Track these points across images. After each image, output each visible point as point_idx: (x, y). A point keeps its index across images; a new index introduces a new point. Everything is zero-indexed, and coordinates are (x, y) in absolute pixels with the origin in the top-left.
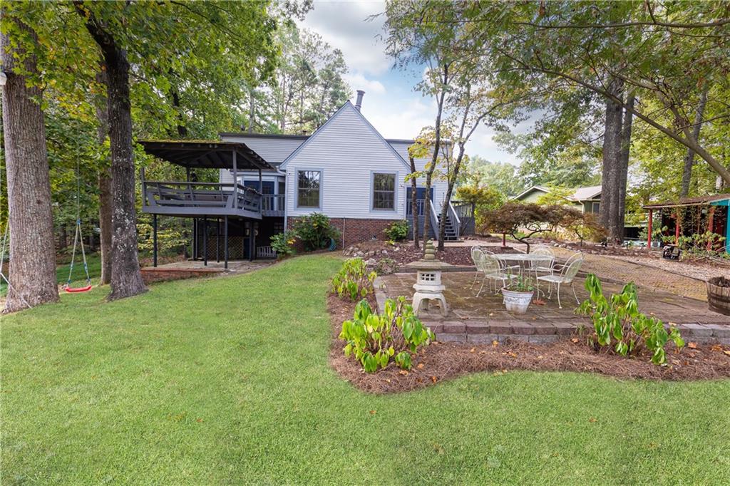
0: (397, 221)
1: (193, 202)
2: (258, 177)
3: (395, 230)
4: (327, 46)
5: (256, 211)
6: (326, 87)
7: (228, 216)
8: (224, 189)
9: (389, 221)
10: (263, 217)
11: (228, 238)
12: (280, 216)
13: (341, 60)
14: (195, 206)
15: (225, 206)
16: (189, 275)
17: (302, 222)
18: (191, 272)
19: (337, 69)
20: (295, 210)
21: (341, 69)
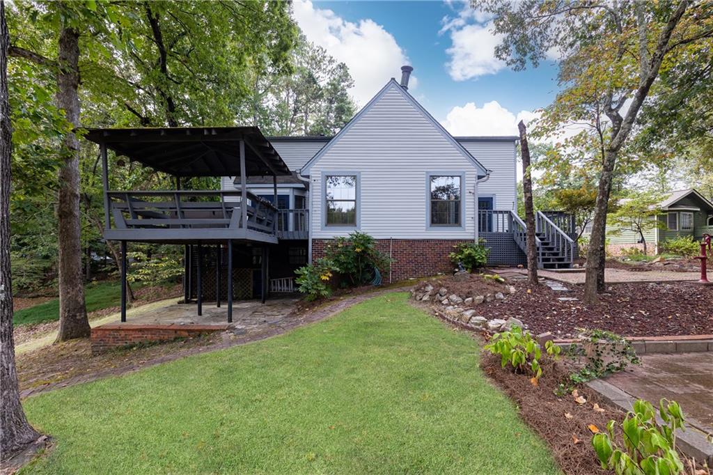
0: (465, 241)
1: (180, 221)
2: (273, 191)
3: (470, 254)
4: (331, 61)
5: (270, 233)
6: (331, 102)
7: (232, 240)
8: (227, 199)
9: (453, 241)
10: (280, 240)
11: (232, 270)
12: (302, 238)
13: (346, 75)
14: (184, 226)
15: (228, 225)
16: (173, 336)
17: (337, 246)
18: (176, 331)
19: (342, 84)
20: (322, 230)
21: (346, 83)
